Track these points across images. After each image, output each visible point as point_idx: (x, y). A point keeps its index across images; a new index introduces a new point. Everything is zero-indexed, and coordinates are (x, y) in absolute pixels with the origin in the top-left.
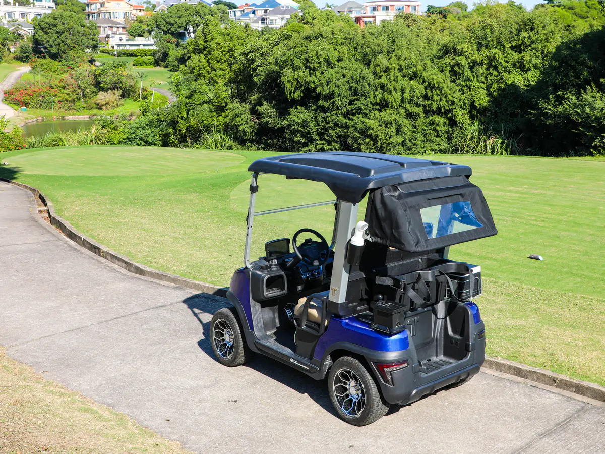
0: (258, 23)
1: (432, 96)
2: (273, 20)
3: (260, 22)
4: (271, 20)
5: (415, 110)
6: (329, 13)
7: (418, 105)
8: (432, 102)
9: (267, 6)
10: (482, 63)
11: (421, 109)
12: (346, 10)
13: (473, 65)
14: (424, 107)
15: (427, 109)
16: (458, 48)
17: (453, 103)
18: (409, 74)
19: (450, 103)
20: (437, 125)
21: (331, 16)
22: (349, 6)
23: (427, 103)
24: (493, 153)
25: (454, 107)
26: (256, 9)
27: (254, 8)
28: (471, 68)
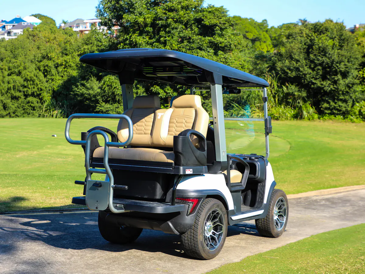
0: (4, 35)
1: (28, 85)
2: (16, 33)
3: (6, 34)
4: (15, 33)
5: (18, 94)
6: (52, 29)
7: (20, 91)
8: (28, 89)
9: (14, 22)
10: (61, 65)
11: (22, 93)
12: (75, 25)
13: (57, 66)
14: (24, 92)
15: (25, 93)
16: (49, 55)
17: (41, 90)
18: (15, 72)
19: (40, 89)
20: (32, 103)
21: (53, 31)
22: (77, 23)
23: (25, 89)
24: (56, 117)
25: (42, 92)
26: (6, 24)
27: (4, 24)
28: (56, 67)
